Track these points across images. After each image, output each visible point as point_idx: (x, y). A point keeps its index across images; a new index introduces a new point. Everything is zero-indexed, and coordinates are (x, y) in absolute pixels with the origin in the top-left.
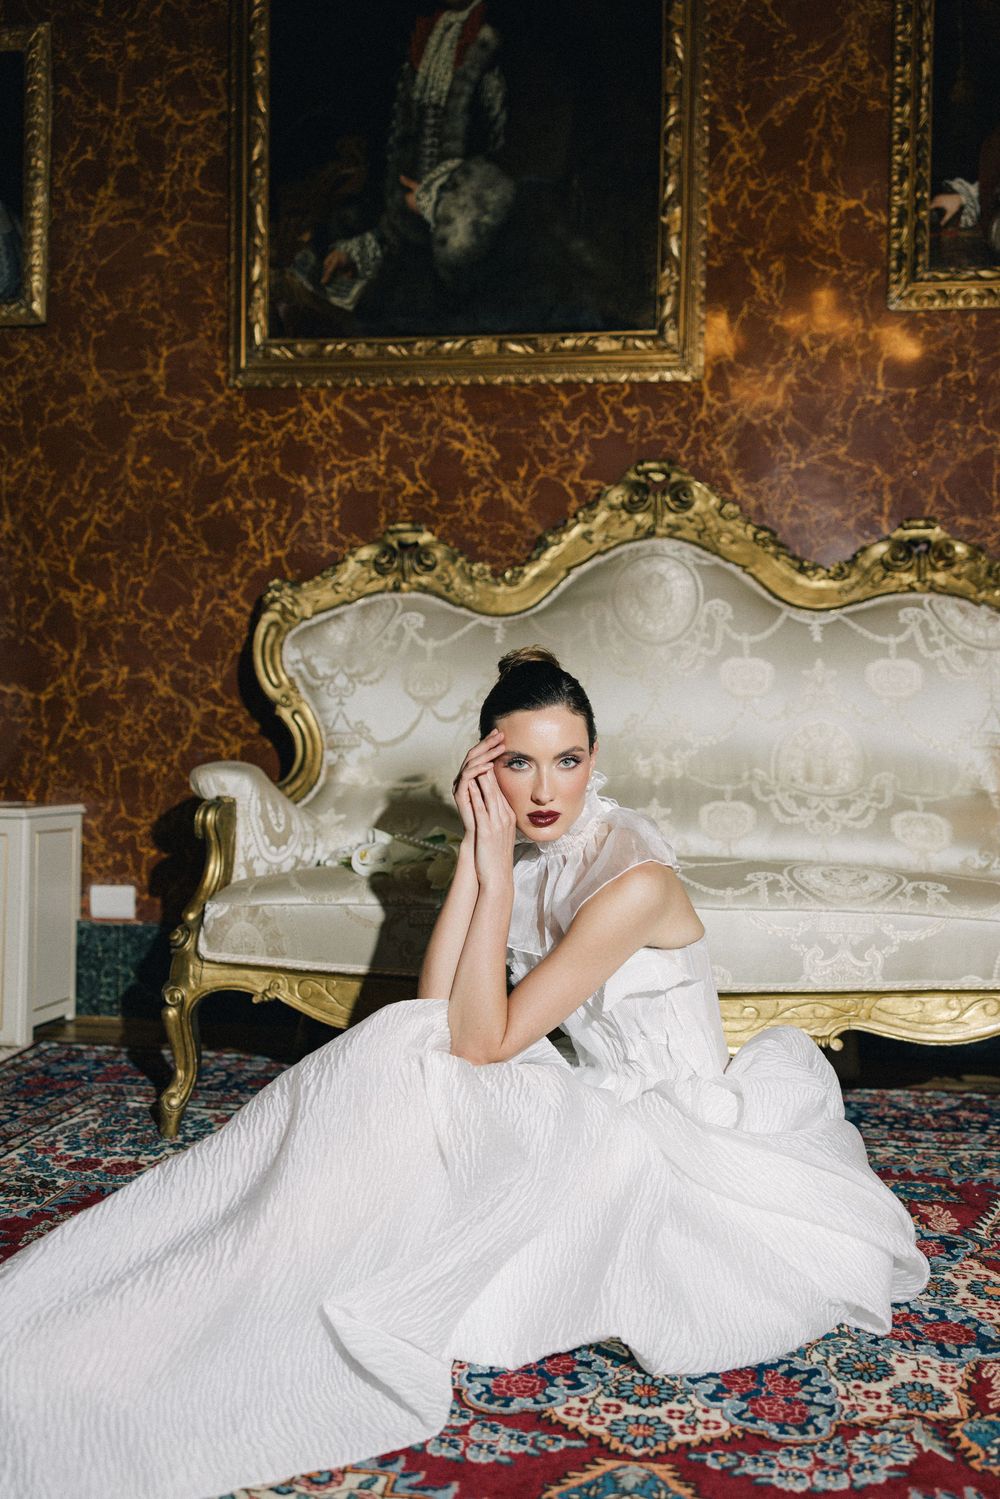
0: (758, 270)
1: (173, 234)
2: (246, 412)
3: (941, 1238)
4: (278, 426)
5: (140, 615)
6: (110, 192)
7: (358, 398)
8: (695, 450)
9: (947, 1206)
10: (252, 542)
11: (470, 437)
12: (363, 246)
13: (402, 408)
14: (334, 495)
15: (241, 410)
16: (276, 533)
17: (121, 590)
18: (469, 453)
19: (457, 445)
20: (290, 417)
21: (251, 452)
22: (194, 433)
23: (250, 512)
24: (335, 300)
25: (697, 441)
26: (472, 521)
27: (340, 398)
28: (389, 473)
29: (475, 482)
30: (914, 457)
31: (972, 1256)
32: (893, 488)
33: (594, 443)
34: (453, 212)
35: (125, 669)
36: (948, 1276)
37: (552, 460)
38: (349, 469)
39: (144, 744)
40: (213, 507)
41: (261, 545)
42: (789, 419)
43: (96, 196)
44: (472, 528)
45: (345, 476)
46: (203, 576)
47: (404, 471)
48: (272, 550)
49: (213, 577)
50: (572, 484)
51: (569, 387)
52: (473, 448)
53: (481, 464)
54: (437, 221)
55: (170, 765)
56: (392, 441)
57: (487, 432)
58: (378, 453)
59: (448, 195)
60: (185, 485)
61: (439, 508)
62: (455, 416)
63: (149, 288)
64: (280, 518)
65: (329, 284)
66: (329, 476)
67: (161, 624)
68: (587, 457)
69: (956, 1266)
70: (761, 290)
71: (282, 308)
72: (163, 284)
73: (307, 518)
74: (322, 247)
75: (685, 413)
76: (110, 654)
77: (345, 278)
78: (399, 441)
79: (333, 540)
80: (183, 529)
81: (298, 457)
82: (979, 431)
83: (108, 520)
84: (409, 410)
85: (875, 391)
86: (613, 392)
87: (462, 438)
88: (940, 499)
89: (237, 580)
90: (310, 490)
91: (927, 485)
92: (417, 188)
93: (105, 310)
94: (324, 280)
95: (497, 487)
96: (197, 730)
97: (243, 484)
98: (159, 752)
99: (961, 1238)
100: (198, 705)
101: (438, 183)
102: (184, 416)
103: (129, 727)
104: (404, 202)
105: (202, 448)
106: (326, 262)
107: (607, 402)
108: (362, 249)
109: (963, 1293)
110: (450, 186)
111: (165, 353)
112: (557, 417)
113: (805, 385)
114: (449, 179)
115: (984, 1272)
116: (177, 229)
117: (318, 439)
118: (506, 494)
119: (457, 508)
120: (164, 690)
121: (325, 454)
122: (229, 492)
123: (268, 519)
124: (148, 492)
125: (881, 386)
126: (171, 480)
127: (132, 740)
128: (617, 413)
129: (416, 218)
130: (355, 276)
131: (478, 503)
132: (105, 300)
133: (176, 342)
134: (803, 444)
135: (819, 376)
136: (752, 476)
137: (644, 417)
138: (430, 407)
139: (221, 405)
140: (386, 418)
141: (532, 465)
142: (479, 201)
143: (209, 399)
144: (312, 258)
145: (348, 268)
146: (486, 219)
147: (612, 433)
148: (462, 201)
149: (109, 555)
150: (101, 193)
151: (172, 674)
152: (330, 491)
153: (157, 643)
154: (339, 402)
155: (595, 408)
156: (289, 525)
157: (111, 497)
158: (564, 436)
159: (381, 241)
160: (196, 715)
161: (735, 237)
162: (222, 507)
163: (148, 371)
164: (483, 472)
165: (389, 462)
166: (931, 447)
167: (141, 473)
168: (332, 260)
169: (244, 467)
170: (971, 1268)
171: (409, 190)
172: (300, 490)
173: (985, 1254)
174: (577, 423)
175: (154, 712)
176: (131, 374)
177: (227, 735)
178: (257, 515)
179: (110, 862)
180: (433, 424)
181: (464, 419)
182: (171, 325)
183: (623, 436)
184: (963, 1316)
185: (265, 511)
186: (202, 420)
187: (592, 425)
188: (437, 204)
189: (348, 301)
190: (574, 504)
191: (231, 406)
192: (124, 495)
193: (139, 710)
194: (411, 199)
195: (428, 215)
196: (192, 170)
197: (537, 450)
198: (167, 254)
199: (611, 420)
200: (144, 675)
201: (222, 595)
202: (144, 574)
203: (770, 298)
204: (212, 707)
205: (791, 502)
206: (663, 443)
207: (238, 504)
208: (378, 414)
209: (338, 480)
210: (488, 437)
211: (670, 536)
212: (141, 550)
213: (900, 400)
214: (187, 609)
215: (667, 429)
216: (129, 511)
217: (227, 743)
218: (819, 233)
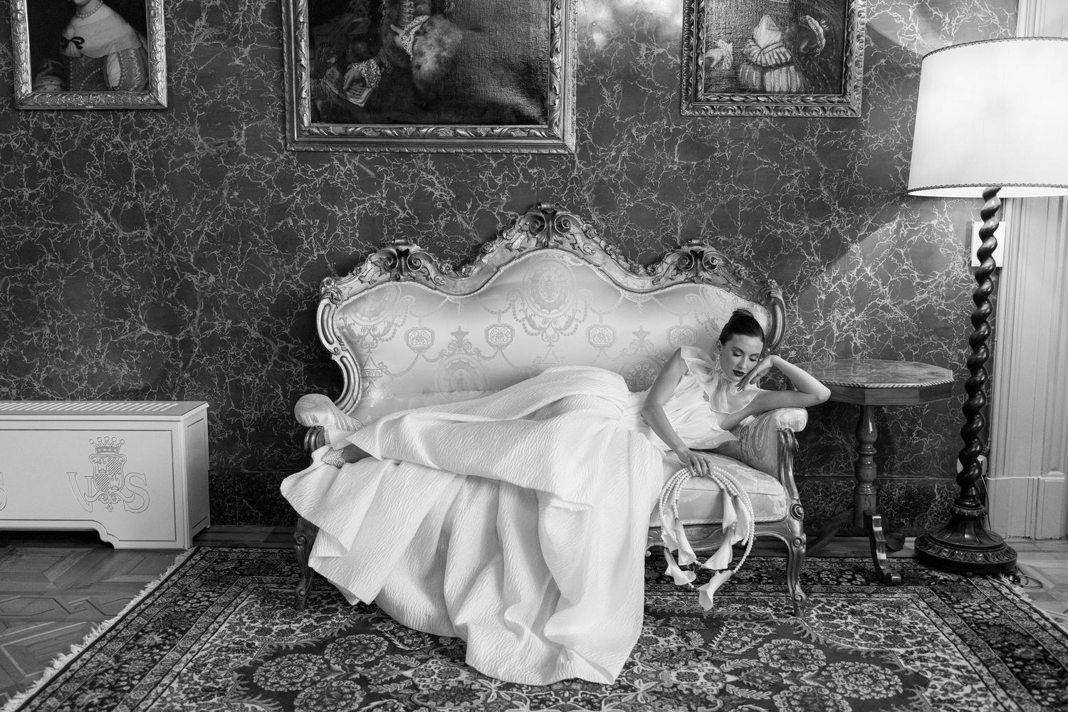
0: (607, 89)
1: (246, 51)
2: (298, 166)
3: (695, 650)
4: (318, 175)
5: (237, 289)
6: (203, 23)
7: (368, 158)
8: (570, 194)
9: (699, 631)
10: (306, 246)
11: (437, 184)
12: (369, 68)
13: (395, 165)
14: (355, 217)
15: (295, 164)
16: (320, 240)
17: (224, 274)
18: (437, 194)
19: (430, 189)
20: (326, 169)
21: (303, 190)
22: (266, 178)
23: (304, 227)
24: (352, 100)
25: (571, 190)
26: (440, 235)
27: (357, 159)
28: (388, 204)
29: (441, 211)
30: (695, 201)
31: (708, 659)
32: (683, 219)
33: (511, 189)
34: (424, 49)
35: (230, 322)
36: (696, 671)
37: (487, 199)
38: (364, 202)
39: (243, 366)
40: (280, 224)
41: (311, 247)
42: (624, 177)
43: (194, 25)
44: (440, 239)
45: (362, 206)
46: (276, 266)
47: (398, 204)
48: (318, 250)
49: (282, 266)
50: (498, 214)
51: (496, 156)
52: (439, 191)
53: (444, 200)
54: (414, 54)
55: (260, 379)
56: (389, 185)
57: (447, 182)
58: (382, 193)
59: (420, 38)
60: (262, 210)
61: (419, 226)
62: (428, 172)
63: (232, 86)
64: (322, 231)
65: (347, 90)
66: (351, 206)
67: (250, 294)
68: (507, 197)
69: (700, 666)
70: (608, 101)
71: (319, 103)
72: (241, 83)
73: (339, 231)
74: (343, 67)
75: (565, 173)
76: (219, 313)
77: (358, 87)
78: (394, 185)
79: (355, 244)
80: (262, 237)
81: (331, 193)
82: (731, 186)
83: (214, 231)
84: (399, 167)
85: (673, 163)
86: (522, 159)
87: (432, 185)
88: (709, 225)
89: (297, 269)
90: (341, 214)
91: (702, 218)
92: (402, 33)
93: (204, 99)
94: (345, 88)
95: (454, 215)
96: (276, 358)
97: (298, 210)
98: (253, 371)
99: (703, 650)
100: (276, 344)
101: (414, 31)
102: (259, 167)
103: (234, 356)
104: (394, 42)
105: (272, 188)
106: (346, 77)
107: (519, 165)
108: (368, 69)
109: (702, 679)
110: (422, 33)
111: (245, 128)
112: (489, 173)
113: (634, 158)
114: (421, 28)
115: (712, 668)
116: (248, 49)
117: (344, 183)
118: (459, 219)
119: (430, 227)
120: (254, 334)
121: (348, 192)
122: (289, 214)
123: (315, 231)
124: (238, 214)
125: (676, 160)
126: (253, 207)
127: (236, 364)
128: (524, 171)
129: (401, 52)
130: (365, 85)
131: (443, 224)
132: (204, 92)
133: (251, 121)
134: (632, 192)
135: (641, 153)
136: (603, 211)
137: (540, 175)
138: (412, 166)
139: (282, 161)
140: (385, 171)
141: (475, 201)
142: (440, 42)
143: (274, 157)
144: (337, 73)
145: (360, 80)
146: (444, 54)
147: (522, 183)
148: (429, 42)
149: (215, 252)
150: (198, 23)
151: (259, 325)
152: (353, 215)
153: (248, 306)
154: (356, 160)
155: (512, 169)
156: (328, 235)
157: (215, 216)
158: (494, 185)
159: (380, 65)
160: (275, 349)
161: (593, 68)
162: (286, 224)
163: (234, 138)
164: (445, 205)
165: (388, 198)
166: (704, 196)
167: (233, 203)
168: (350, 75)
169: (298, 199)
170: (707, 665)
171: (396, 34)
172: (334, 214)
173: (714, 658)
174: (501, 177)
175: (248, 347)
176: (224, 140)
177: (295, 360)
178: (307, 229)
179: (226, 436)
180: (415, 176)
181: (433, 174)
182: (247, 110)
183: (529, 186)
184: (700, 691)
185: (313, 226)
186: (270, 169)
187: (510, 179)
188: (414, 43)
189: (361, 101)
190: (500, 225)
191: (289, 162)
192: (223, 216)
193: (239, 346)
194: (398, 39)
195: (409, 51)
196: (256, 12)
197: (477, 192)
198: (243, 65)
199: (521, 176)
200: (242, 325)
201: (288, 277)
202: (238, 264)
203: (614, 106)
204: (285, 344)
205: (625, 226)
206: (552, 190)
207: (295, 222)
208: (381, 169)
209: (358, 208)
210: (448, 185)
211: (557, 247)
212: (236, 250)
213: (687, 168)
214: (266, 286)
215: (554, 182)
216: (226, 225)
217: (295, 365)
218: (641, 67)
